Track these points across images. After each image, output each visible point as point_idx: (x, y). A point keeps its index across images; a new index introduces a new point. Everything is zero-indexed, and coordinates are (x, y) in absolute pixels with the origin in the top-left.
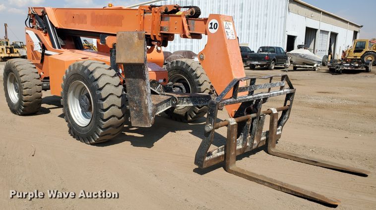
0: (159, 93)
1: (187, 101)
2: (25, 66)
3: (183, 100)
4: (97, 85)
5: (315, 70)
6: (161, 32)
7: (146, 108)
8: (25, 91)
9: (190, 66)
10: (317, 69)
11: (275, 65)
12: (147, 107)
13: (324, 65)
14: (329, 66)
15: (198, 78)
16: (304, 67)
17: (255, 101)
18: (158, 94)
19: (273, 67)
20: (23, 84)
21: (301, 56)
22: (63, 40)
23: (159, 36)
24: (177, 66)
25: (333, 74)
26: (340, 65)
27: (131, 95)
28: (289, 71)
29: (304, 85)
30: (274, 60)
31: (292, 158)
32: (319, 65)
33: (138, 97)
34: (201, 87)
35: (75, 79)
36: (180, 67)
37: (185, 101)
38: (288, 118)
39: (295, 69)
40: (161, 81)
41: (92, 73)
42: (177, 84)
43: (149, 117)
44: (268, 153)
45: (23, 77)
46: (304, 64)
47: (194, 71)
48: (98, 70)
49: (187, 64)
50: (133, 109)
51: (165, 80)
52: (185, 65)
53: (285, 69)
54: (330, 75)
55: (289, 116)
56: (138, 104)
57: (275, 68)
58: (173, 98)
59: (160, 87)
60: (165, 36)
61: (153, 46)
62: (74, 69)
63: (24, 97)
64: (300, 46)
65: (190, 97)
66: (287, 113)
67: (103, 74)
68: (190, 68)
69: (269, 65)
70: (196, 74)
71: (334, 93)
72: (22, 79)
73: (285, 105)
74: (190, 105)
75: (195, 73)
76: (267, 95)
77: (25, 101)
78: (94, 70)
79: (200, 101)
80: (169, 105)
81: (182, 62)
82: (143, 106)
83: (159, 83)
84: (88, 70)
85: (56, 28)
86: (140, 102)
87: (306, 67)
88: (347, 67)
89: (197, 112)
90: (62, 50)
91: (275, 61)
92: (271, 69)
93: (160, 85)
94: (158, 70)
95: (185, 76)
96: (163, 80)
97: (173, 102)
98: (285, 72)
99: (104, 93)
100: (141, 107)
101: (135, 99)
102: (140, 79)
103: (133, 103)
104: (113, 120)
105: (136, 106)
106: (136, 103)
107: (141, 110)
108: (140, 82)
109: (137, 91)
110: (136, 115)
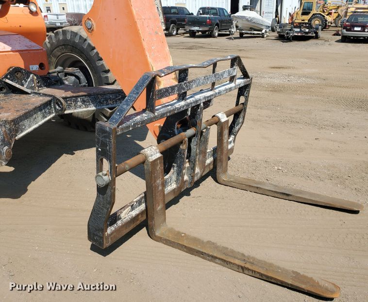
0: (29, 91)
1: (83, 102)
3: (76, 101)
5: (263, 37)
9: (85, 40)
10: (265, 36)
11: (219, 31)
13: (273, 30)
14: (278, 32)
15: (101, 59)
16: (251, 34)
17: (190, 109)
18: (27, 93)
19: (217, 34)
21: (247, 20)
24: (65, 40)
25: (283, 42)
26: (290, 30)
28: (235, 38)
29: (254, 58)
30: (217, 24)
31: (252, 189)
32: (268, 30)
34: (109, 75)
36: (70, 40)
37: (79, 104)
38: (243, 123)
39: (242, 36)
40: (35, 68)
42: (70, 70)
44: (217, 181)
46: (251, 29)
47: (94, 48)
49: (80, 36)
51: (41, 66)
52: (78, 37)
53: (231, 36)
54: (279, 43)
55: (244, 119)
57: (220, 35)
58: (55, 100)
59: (32, 80)
64: (245, 6)
65: (89, 95)
66: (241, 115)
68: (87, 43)
69: (212, 31)
70: (97, 54)
71: (289, 68)
73: (237, 104)
74: (89, 109)
75: (95, 51)
76: (210, 96)
79: (107, 101)
80: (50, 113)
81: (72, 32)
83: (28, 73)
87: (254, 34)
88: (297, 32)
89: (108, 115)
91: (218, 27)
92: (214, 37)
93: (31, 75)
94: (26, 48)
95: (81, 56)
96: (38, 66)
97: (57, 107)
98: (231, 41)
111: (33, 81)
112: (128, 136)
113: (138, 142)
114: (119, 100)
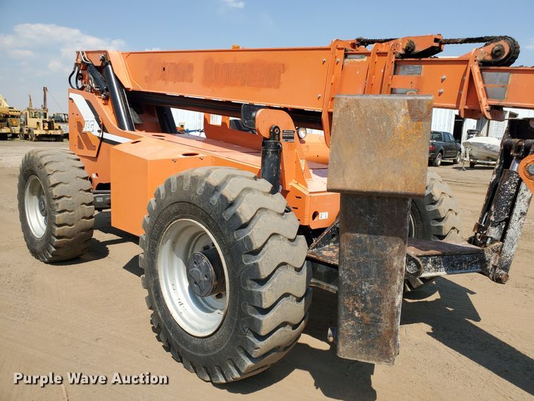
1: (435, 263)
2: (62, 164)
3: (426, 262)
4: (248, 240)
8: (59, 218)
11: (443, 158)
15: (434, 203)
16: (484, 164)
19: (439, 162)
20: (57, 201)
21: (485, 148)
22: (138, 114)
27: (351, 277)
28: (463, 169)
30: (441, 151)
33: (375, 286)
34: (442, 224)
35: (181, 214)
39: (472, 166)
41: (232, 204)
45: (57, 187)
48: (248, 196)
50: (353, 315)
53: (455, 166)
56: (370, 305)
57: (443, 164)
58: (408, 260)
62: (180, 188)
63: (57, 228)
64: (471, 130)
65: (442, 255)
67: (259, 209)
69: (435, 159)
70: (431, 195)
72: (56, 192)
74: (439, 274)
77: (58, 237)
78: (239, 197)
82: (386, 311)
84: (223, 198)
85: (127, 90)
86: (377, 301)
87: (488, 164)
90: (137, 133)
91: (442, 154)
92: (436, 166)
97: (408, 269)
98: (461, 172)
99: (266, 263)
100: (379, 312)
101: (362, 290)
102: (390, 238)
103: (355, 300)
104: (283, 333)
105: (363, 310)
106: (364, 301)
107: (376, 322)
108: (390, 246)
109: (374, 269)
110: (358, 333)
112: (450, 309)
113: (471, 321)
114: (476, 263)
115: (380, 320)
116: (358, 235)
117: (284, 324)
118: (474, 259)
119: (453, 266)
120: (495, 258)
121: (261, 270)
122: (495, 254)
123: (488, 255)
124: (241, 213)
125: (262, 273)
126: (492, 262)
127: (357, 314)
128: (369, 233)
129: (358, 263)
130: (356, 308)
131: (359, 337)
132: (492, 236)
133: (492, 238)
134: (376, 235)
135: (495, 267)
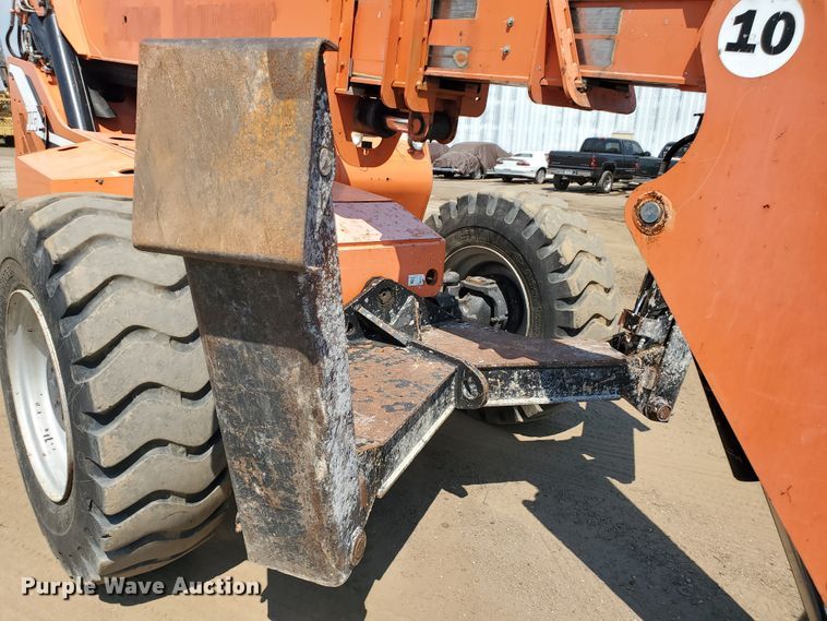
1: (524, 382)
3: (507, 379)
6: (432, 71)
7: (321, 498)
9: (532, 221)
12: (326, 495)
15: (563, 269)
18: (397, 343)
22: (107, 100)
23: (420, 93)
24: (481, 216)
27: (234, 421)
33: (276, 441)
34: (574, 308)
35: (15, 280)
36: (492, 219)
37: (514, 385)
40: (417, 280)
41: (59, 268)
42: (476, 281)
43: (333, 545)
47: (548, 242)
48: (95, 251)
49: (521, 211)
50: (252, 491)
51: (431, 276)
52: (513, 214)
56: (275, 476)
58: (463, 373)
59: (410, 311)
60: (449, 94)
61: (390, 136)
65: (540, 368)
67: (114, 278)
68: (533, 228)
70: (556, 256)
74: (534, 400)
75: (551, 249)
78: (76, 253)
79: (580, 384)
80: (446, 406)
81: (501, 200)
82: (303, 488)
83: (406, 292)
85: (82, 58)
86: (286, 468)
93: (409, 299)
94: (408, 236)
95: (510, 257)
96: (423, 277)
97: (465, 391)
99: (105, 385)
100: (291, 490)
101: (257, 447)
102: (281, 349)
103: (249, 465)
104: (162, 511)
105: (267, 483)
106: (264, 467)
107: (290, 507)
108: (285, 365)
109: (267, 409)
110: (267, 523)
111: (412, 314)
112: (588, 458)
113: (615, 482)
114: (610, 384)
115: (296, 505)
116: (226, 341)
117: (162, 494)
118: (605, 377)
119: (562, 387)
120: (649, 377)
121: (94, 397)
122: (648, 369)
123: (634, 370)
124: (66, 286)
125: (96, 404)
126: (643, 383)
127: (258, 490)
128: (243, 338)
129: (239, 396)
130: (254, 479)
131: (272, 531)
132: (648, 334)
133: (647, 339)
134: (255, 341)
135: (648, 392)
